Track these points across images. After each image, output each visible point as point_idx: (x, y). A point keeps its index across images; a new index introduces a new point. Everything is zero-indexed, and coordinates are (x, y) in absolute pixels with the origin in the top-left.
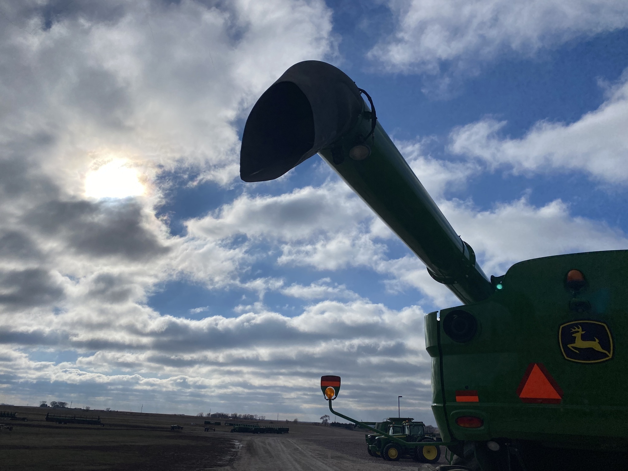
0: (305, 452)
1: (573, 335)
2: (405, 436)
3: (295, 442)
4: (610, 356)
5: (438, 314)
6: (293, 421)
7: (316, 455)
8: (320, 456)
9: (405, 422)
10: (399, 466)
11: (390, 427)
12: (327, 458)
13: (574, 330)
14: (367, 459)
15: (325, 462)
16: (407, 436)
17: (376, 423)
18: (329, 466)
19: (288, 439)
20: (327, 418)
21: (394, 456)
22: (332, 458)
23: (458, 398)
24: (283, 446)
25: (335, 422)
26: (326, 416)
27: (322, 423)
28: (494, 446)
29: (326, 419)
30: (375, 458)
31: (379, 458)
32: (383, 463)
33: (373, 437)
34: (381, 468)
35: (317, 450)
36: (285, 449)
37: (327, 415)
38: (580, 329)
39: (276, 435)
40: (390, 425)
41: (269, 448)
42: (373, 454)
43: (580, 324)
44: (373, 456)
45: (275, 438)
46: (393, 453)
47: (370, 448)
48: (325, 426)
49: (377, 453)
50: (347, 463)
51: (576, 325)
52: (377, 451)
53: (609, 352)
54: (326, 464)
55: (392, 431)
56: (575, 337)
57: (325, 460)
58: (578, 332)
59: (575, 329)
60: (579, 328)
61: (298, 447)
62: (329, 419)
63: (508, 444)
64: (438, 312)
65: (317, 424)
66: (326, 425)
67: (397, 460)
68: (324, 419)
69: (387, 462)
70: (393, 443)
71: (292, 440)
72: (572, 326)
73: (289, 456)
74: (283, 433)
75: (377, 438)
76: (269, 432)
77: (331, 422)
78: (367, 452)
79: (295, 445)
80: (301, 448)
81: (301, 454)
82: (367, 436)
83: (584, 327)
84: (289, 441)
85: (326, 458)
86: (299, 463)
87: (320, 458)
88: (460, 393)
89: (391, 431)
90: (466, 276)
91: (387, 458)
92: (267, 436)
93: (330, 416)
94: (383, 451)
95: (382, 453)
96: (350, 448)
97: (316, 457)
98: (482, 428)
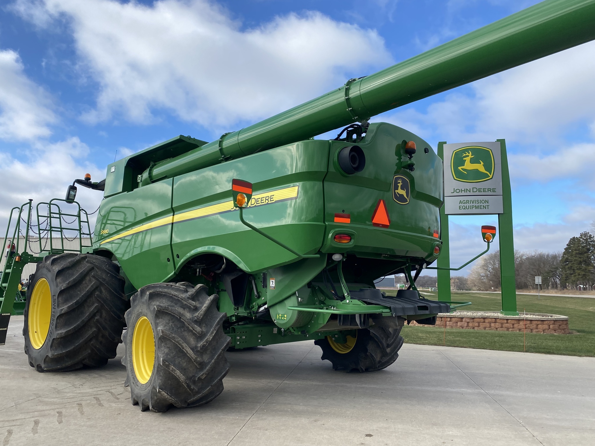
1: (398, 184)
4: (408, 201)
13: (398, 181)
23: (337, 219)
28: (338, 258)
38: (401, 182)
43: (401, 178)
72: (398, 178)
88: (337, 216)
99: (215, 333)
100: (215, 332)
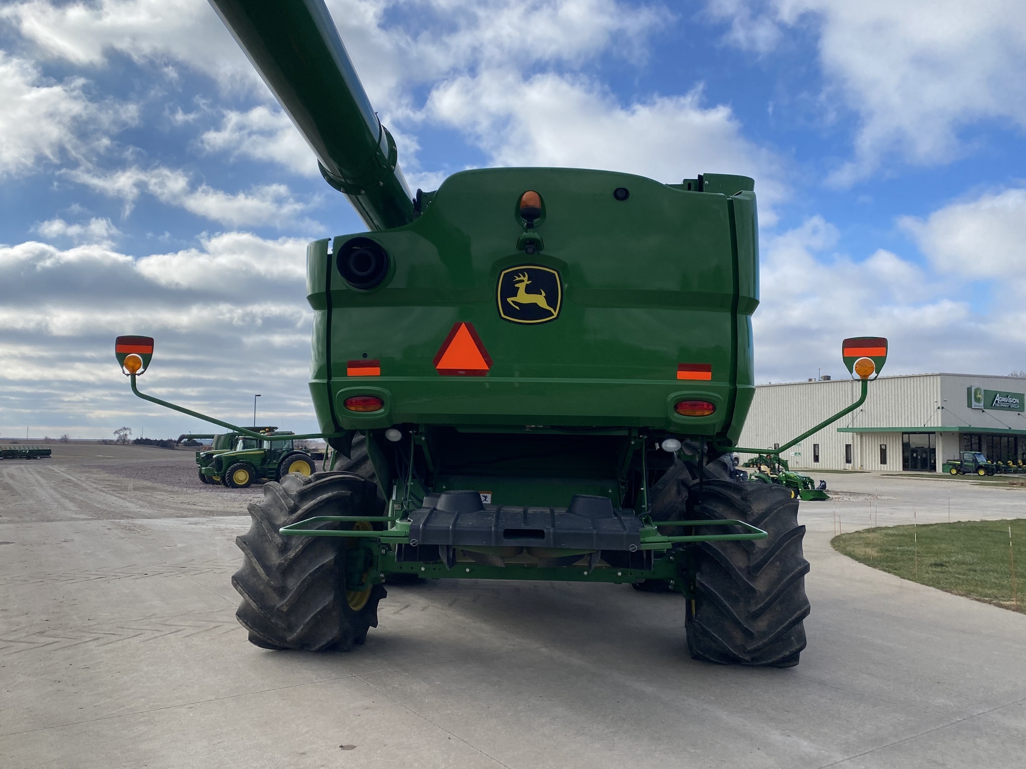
0: (84, 485)
1: (516, 286)
2: (263, 452)
3: (64, 471)
4: (555, 314)
5: (331, 243)
6: (60, 438)
7: (104, 488)
8: (113, 489)
9: (264, 431)
10: (250, 494)
11: (237, 440)
12: (127, 491)
13: (518, 279)
14: (197, 488)
15: (122, 496)
16: (265, 452)
17: (214, 435)
18: (129, 502)
19: (49, 467)
20: (127, 432)
21: (242, 481)
22: (135, 489)
23: (351, 371)
24: (39, 477)
25: (141, 438)
26: (125, 429)
27: (118, 441)
28: (394, 435)
29: (125, 433)
30: (211, 486)
31: (218, 486)
32: (225, 492)
33: (209, 456)
34: (220, 498)
35: (108, 481)
36: (43, 481)
37: (126, 427)
38: (526, 279)
39: (25, 461)
40: (238, 436)
41: (11, 482)
42: (206, 479)
43: (526, 270)
44: (207, 483)
45: (22, 466)
46: (241, 476)
47: (203, 472)
48: (124, 445)
49: (214, 478)
50: (162, 495)
51: (522, 271)
52: (215, 476)
53: (555, 311)
54: (124, 499)
55: (242, 445)
56: (518, 288)
57: (121, 493)
58: (523, 281)
59: (519, 277)
60: (524, 276)
61: (71, 478)
62: (130, 433)
63: (413, 432)
64: (330, 239)
65: (107, 442)
66: (126, 443)
67: (246, 486)
68: (122, 434)
69: (231, 489)
70: (242, 462)
71: (59, 468)
72: (516, 273)
73: (52, 491)
74: (39, 458)
75: (214, 456)
76: (10, 458)
77: (135, 439)
78: (198, 479)
79: (65, 475)
80: (75, 478)
81: (75, 487)
82: (198, 454)
83: (532, 274)
84: (50, 470)
85: (124, 491)
86: (72, 500)
87: (113, 490)
88: (353, 364)
89: (240, 445)
90: (381, 182)
91: (229, 483)
92: (6, 464)
93: (132, 429)
94: (225, 476)
95: (223, 479)
96: (169, 475)
97: (106, 489)
98: (382, 411)
99: (300, 548)
100: (301, 546)
